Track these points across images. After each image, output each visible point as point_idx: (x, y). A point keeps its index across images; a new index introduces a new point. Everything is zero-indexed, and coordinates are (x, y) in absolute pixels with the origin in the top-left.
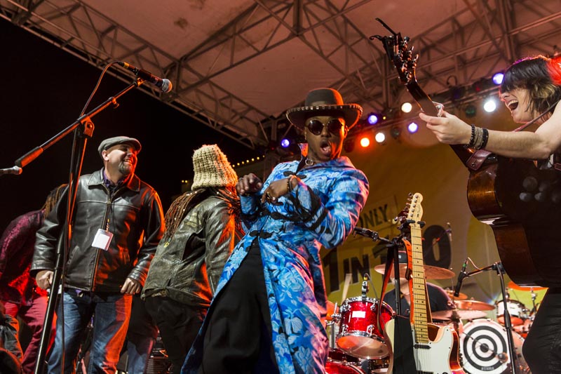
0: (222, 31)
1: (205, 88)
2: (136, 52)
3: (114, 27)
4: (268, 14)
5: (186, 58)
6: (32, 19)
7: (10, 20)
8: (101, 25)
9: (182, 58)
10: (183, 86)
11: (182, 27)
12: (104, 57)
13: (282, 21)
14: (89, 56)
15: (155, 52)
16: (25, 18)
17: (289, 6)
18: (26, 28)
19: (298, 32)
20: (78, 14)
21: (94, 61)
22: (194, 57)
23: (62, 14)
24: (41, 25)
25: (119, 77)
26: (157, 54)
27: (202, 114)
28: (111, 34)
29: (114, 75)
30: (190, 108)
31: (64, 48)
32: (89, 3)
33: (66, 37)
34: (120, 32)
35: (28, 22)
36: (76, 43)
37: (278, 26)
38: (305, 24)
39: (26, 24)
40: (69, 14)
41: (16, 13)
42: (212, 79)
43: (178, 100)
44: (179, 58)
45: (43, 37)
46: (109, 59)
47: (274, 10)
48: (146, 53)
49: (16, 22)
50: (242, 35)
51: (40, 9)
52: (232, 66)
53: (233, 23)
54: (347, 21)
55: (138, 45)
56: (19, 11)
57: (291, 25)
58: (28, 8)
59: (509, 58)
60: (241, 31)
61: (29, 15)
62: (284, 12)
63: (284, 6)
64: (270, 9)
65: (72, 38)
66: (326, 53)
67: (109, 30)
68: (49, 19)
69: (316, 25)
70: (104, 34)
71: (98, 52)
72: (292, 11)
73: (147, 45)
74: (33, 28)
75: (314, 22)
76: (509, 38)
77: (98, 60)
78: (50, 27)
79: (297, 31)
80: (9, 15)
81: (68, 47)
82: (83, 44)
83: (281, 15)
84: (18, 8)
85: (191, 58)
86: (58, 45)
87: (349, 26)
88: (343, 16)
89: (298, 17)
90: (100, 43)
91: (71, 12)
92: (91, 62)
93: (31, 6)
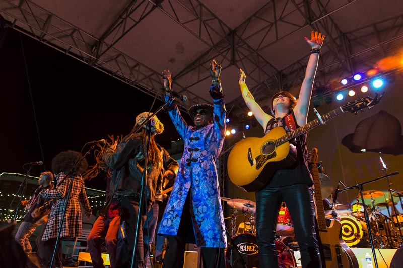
0: (193, 64)
2: (149, 77)
3: (138, 64)
4: (217, 54)
6: (98, 63)
7: (87, 64)
8: (131, 64)
11: (173, 63)
12: (133, 80)
13: (225, 57)
14: (126, 80)
16: (95, 63)
17: (228, 49)
18: (95, 67)
19: (234, 62)
20: (120, 59)
21: (129, 82)
22: (179, 77)
23: (112, 59)
24: (102, 65)
25: (141, 90)
27: (183, 107)
28: (137, 68)
29: (139, 89)
32: (125, 53)
33: (114, 71)
34: (141, 67)
36: (119, 74)
37: (223, 59)
38: (237, 58)
39: (95, 66)
40: (115, 59)
41: (90, 60)
42: (189, 89)
45: (103, 71)
46: (136, 81)
47: (221, 52)
48: (154, 77)
49: (90, 65)
50: (204, 65)
51: (102, 58)
52: (199, 82)
53: (199, 59)
54: (258, 55)
55: (150, 73)
56: (92, 59)
57: (230, 59)
58: (96, 57)
59: (349, 70)
60: (203, 63)
61: (96, 61)
62: (226, 52)
63: (225, 49)
64: (219, 52)
65: (118, 71)
67: (135, 66)
68: (106, 62)
69: (243, 59)
70: (133, 68)
71: (130, 77)
72: (230, 51)
73: (154, 73)
74: (98, 67)
75: (242, 57)
76: (349, 60)
77: (130, 82)
78: (107, 66)
80: (87, 61)
81: (115, 76)
82: (123, 74)
83: (224, 54)
86: (111, 75)
87: (260, 58)
88: (257, 53)
89: (233, 55)
90: (131, 73)
91: (116, 58)
92: (127, 83)
93: (98, 57)
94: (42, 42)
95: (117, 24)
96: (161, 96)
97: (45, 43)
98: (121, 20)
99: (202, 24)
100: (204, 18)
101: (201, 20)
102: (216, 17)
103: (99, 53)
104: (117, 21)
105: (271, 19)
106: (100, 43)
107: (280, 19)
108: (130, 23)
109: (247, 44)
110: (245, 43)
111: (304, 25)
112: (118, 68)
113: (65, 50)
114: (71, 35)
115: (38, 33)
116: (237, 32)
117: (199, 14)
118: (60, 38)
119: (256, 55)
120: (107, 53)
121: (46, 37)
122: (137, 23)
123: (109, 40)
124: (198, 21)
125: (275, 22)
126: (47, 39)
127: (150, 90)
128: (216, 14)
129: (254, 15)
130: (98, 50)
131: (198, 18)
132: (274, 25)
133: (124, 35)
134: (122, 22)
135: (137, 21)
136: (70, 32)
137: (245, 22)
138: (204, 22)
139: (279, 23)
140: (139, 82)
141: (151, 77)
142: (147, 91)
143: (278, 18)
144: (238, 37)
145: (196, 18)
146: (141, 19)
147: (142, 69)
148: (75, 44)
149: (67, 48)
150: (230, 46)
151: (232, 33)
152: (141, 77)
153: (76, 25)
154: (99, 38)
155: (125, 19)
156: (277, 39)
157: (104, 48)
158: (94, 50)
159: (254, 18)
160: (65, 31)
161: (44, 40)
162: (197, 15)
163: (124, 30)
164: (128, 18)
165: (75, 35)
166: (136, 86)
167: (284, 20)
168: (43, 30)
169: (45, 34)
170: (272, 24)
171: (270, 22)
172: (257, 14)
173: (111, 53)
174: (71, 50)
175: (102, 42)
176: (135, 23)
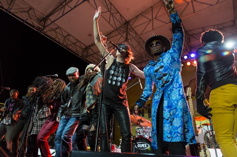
1: (95, 56)
2: (75, 43)
3: (69, 35)
4: (118, 34)
5: (90, 46)
6: (44, 31)
7: (37, 31)
8: (65, 34)
9: (89, 46)
10: (89, 55)
11: (90, 36)
12: (65, 44)
13: (122, 36)
14: (61, 43)
15: (81, 43)
16: (42, 31)
17: (124, 32)
18: (42, 34)
20: (58, 30)
21: (62, 45)
23: (53, 30)
24: (47, 33)
26: (82, 44)
28: (68, 37)
29: (68, 50)
30: (90, 61)
31: (53, 41)
32: (62, 27)
33: (54, 37)
35: (43, 32)
36: (57, 39)
38: (129, 38)
39: (42, 32)
41: (39, 29)
42: (98, 53)
43: (87, 59)
44: (88, 46)
45: (47, 37)
46: (67, 45)
47: (120, 33)
48: (78, 44)
49: (39, 31)
51: (47, 28)
55: (76, 41)
56: (40, 28)
57: (125, 38)
58: (43, 27)
61: (43, 29)
62: (123, 33)
63: (122, 32)
64: (119, 32)
65: (56, 38)
66: (134, 47)
67: (67, 36)
68: (49, 31)
69: (132, 38)
70: (65, 37)
71: (63, 42)
72: (125, 33)
73: (78, 41)
74: (44, 34)
75: (131, 37)
77: (63, 45)
78: (49, 34)
79: (127, 40)
80: (37, 29)
81: (54, 40)
83: (122, 34)
84: (40, 27)
85: (92, 46)
86: (51, 40)
87: (141, 39)
88: (139, 36)
89: (127, 36)
90: (64, 40)
91: (56, 29)
92: (61, 45)
93: (44, 27)
94: (8, 13)
95: (58, 9)
96: (81, 55)
97: (10, 14)
98: (61, 6)
99: (111, 15)
100: (112, 12)
101: (110, 13)
102: (119, 12)
103: (45, 25)
104: (59, 7)
105: (150, 17)
106: (46, 18)
107: (155, 18)
108: (67, 9)
109: (134, 31)
110: (134, 30)
111: (169, 23)
112: (56, 35)
113: (23, 21)
114: (28, 11)
115: (6, 7)
116: (130, 23)
117: (110, 9)
118: (21, 12)
119: (139, 37)
120: (50, 26)
121: (12, 11)
122: (72, 9)
123: (52, 18)
124: (109, 13)
125: (152, 19)
126: (12, 12)
127: (75, 51)
128: (119, 11)
129: (141, 14)
130: (45, 23)
131: (109, 11)
132: (152, 21)
133: (63, 15)
134: (62, 8)
135: (72, 8)
136: (27, 9)
137: (134, 18)
138: (112, 14)
139: (154, 20)
140: (69, 45)
141: (76, 44)
142: (73, 51)
143: (154, 17)
144: (130, 26)
145: (108, 11)
146: (75, 7)
147: (71, 38)
148: (30, 17)
149: (25, 19)
150: (125, 31)
151: (127, 23)
152: (70, 43)
153: (32, 6)
154: (46, 15)
155: (65, 6)
156: (153, 29)
157: (49, 22)
158: (42, 23)
159: (140, 16)
160: (24, 8)
161: (10, 12)
162: (108, 9)
163: (63, 13)
164: (66, 6)
165: (30, 12)
166: (66, 48)
167: (157, 19)
168: (10, 5)
169: (11, 9)
170: (150, 20)
171: (149, 19)
172: (142, 14)
173: (53, 26)
174: (27, 21)
175: (47, 18)
176: (71, 9)
